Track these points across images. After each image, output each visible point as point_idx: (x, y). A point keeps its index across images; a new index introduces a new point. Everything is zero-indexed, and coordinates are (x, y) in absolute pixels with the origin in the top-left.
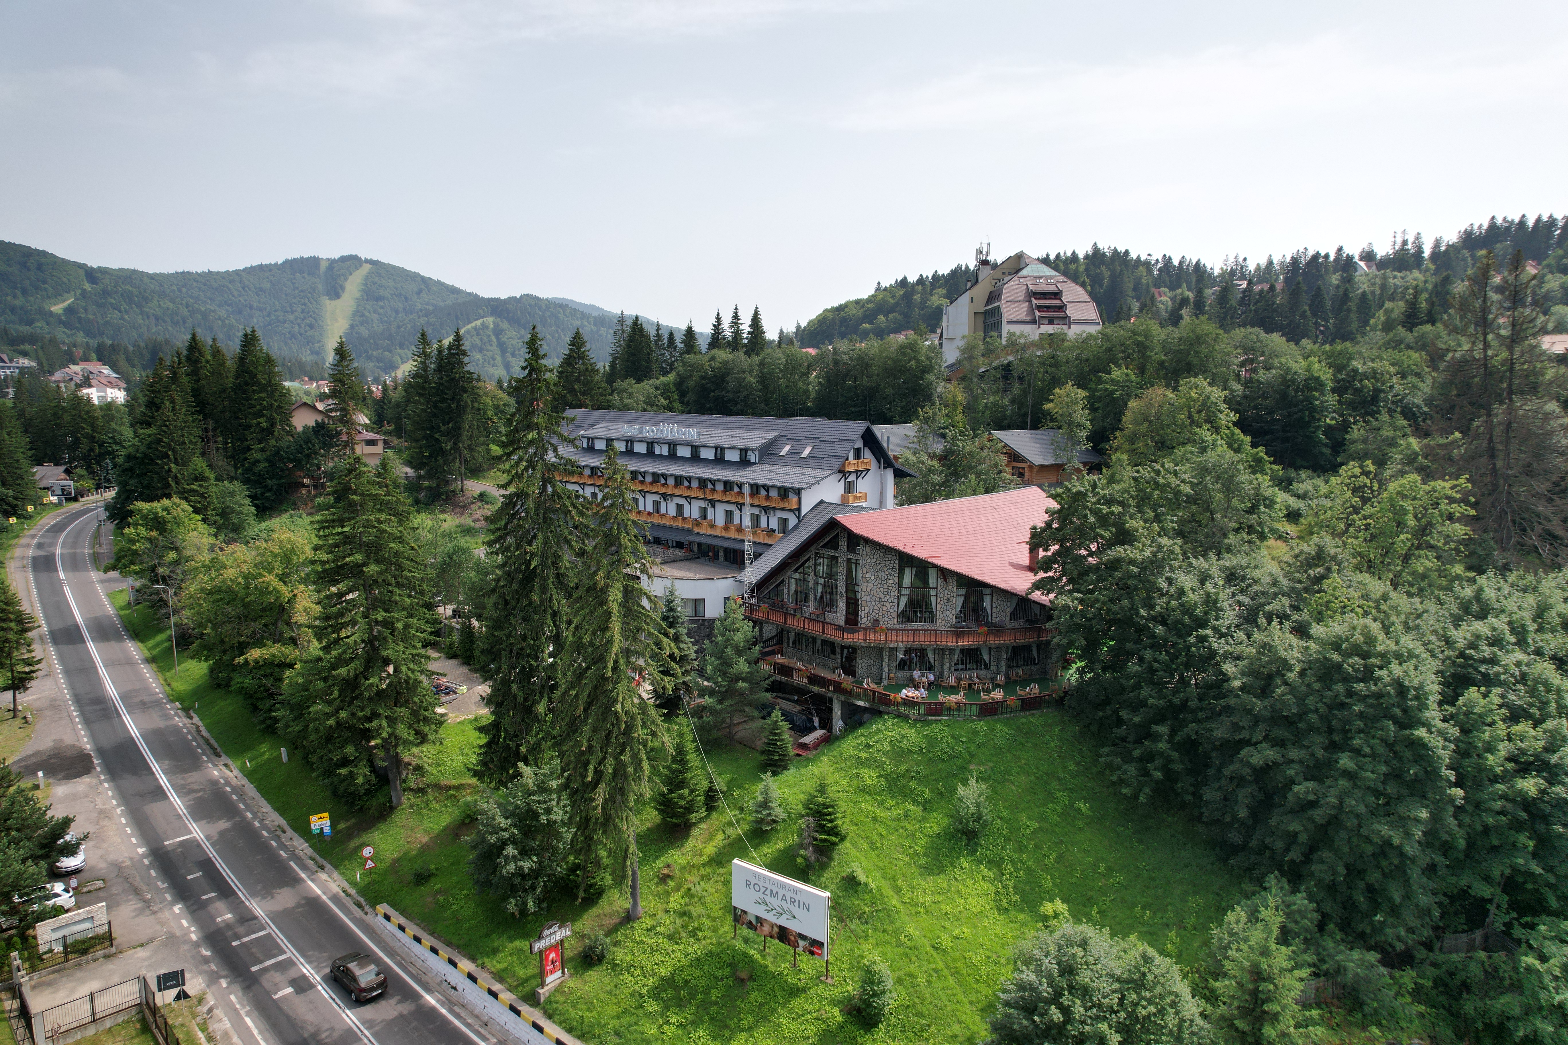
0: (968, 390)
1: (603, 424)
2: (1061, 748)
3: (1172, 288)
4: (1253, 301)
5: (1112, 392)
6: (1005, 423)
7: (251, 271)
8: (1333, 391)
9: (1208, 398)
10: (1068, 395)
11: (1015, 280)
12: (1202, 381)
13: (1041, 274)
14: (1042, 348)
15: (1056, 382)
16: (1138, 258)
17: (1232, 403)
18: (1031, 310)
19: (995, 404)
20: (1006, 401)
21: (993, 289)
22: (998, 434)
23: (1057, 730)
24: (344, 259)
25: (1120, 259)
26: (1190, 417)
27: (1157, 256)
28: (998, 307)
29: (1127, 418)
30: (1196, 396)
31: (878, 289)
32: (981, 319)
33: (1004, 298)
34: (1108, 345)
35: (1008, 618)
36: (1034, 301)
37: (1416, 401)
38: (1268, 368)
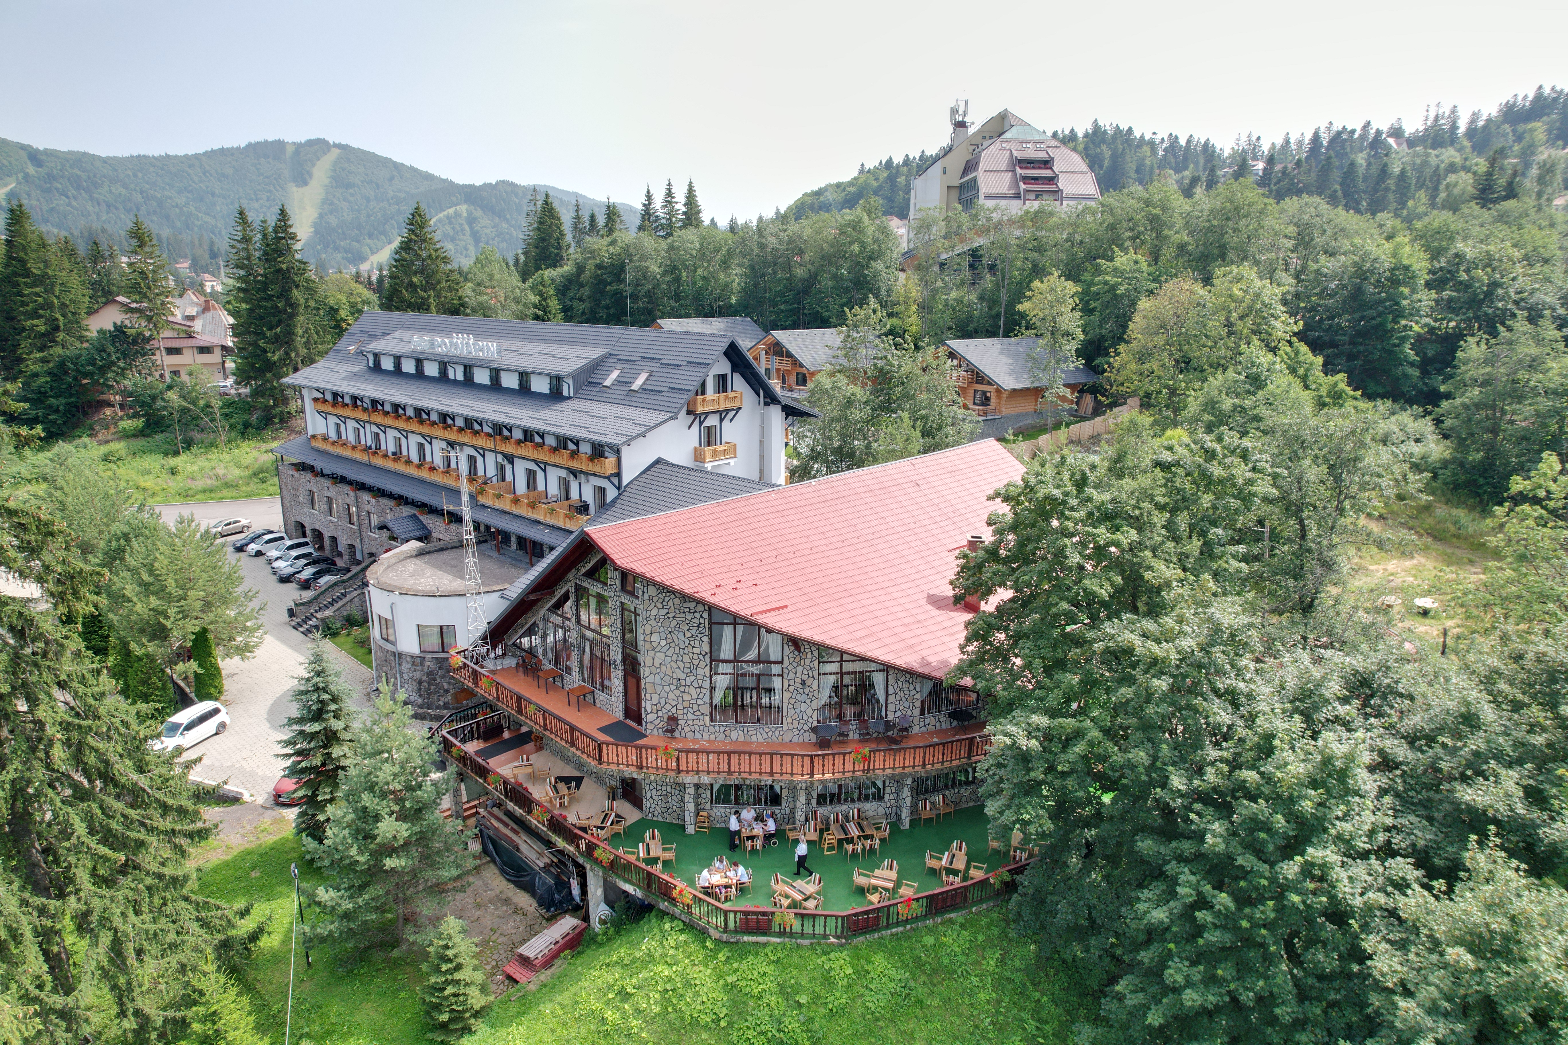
0: (924, 283)
1: (399, 334)
2: (999, 1002)
3: (1177, 171)
4: (1274, 180)
5: (1114, 288)
6: (971, 327)
7: (211, 155)
8: (1428, 285)
9: (1257, 295)
10: (1052, 290)
11: (997, 145)
12: (1247, 271)
13: (1029, 137)
14: (1022, 226)
15: (1038, 272)
16: (1142, 136)
17: (1291, 304)
18: (1015, 182)
19: (959, 301)
20: (973, 297)
21: (970, 157)
22: (958, 345)
23: (991, 962)
24: (310, 143)
25: (1123, 137)
26: (1229, 325)
27: (1163, 134)
28: (975, 179)
29: (1136, 326)
30: (1240, 294)
31: (861, 172)
32: (955, 194)
33: (982, 166)
34: (1111, 220)
35: (917, 712)
36: (1019, 171)
37: (1548, 299)
38: (1331, 254)
